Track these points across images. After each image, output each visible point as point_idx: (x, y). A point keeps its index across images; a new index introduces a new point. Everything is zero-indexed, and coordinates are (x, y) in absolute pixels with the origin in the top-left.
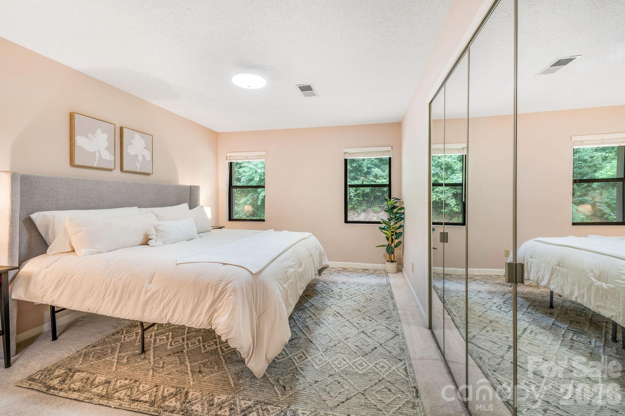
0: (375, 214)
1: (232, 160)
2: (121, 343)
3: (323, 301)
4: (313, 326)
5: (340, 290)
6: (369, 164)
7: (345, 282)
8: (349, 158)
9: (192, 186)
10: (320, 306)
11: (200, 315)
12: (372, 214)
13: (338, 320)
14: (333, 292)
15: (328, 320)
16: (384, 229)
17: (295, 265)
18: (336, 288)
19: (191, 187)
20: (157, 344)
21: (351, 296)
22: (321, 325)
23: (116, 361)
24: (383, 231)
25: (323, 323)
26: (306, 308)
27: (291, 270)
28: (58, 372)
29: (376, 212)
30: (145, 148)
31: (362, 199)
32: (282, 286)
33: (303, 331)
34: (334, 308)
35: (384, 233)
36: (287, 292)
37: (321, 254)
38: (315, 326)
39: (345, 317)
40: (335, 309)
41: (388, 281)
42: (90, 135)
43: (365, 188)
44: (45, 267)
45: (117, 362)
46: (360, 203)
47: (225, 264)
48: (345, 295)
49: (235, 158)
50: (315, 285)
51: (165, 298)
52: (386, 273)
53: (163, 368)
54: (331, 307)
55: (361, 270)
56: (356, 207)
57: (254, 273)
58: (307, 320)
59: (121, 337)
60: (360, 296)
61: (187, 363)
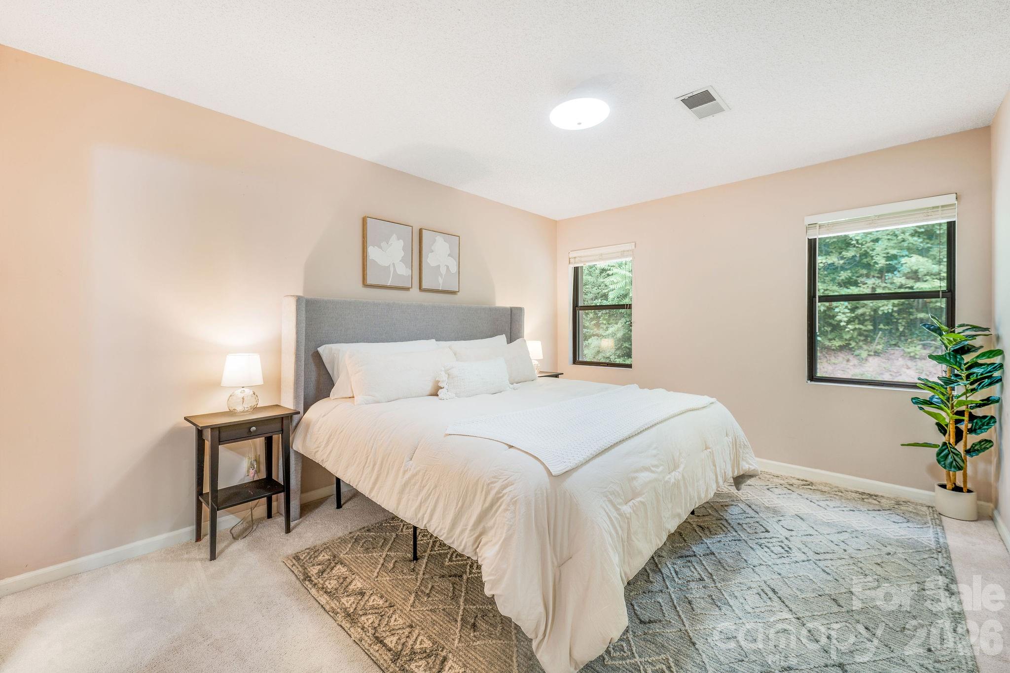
0: (910, 363)
1: (578, 263)
2: (397, 534)
3: (737, 549)
4: (703, 604)
5: (788, 534)
6: (894, 248)
7: (804, 517)
8: (820, 237)
9: (514, 308)
10: (730, 561)
11: (463, 531)
12: (901, 362)
13: (769, 608)
14: (767, 535)
15: (743, 601)
16: (929, 403)
17: (656, 466)
18: (778, 527)
19: (511, 309)
20: (435, 551)
21: (818, 557)
22: (724, 608)
23: (382, 561)
24: (926, 408)
25: (730, 606)
26: (695, 556)
27: (645, 476)
28: (324, 556)
29: (913, 358)
30: (449, 255)
31: (871, 327)
32: (617, 509)
33: (678, 609)
34: (766, 575)
35: (929, 413)
36: (628, 523)
37: (736, 444)
38: (709, 606)
39: (793, 607)
40: (766, 579)
41: (941, 540)
42: (383, 244)
43: (880, 303)
44: (322, 415)
45: (383, 564)
46: (867, 336)
47: (511, 447)
48: (799, 549)
49: (583, 259)
50: (725, 506)
51: (424, 487)
52: (937, 516)
53: (429, 597)
54: (756, 569)
55: (854, 495)
56: (853, 344)
57: (554, 473)
58: (693, 585)
59: (400, 525)
60: (843, 562)
61: (462, 600)
